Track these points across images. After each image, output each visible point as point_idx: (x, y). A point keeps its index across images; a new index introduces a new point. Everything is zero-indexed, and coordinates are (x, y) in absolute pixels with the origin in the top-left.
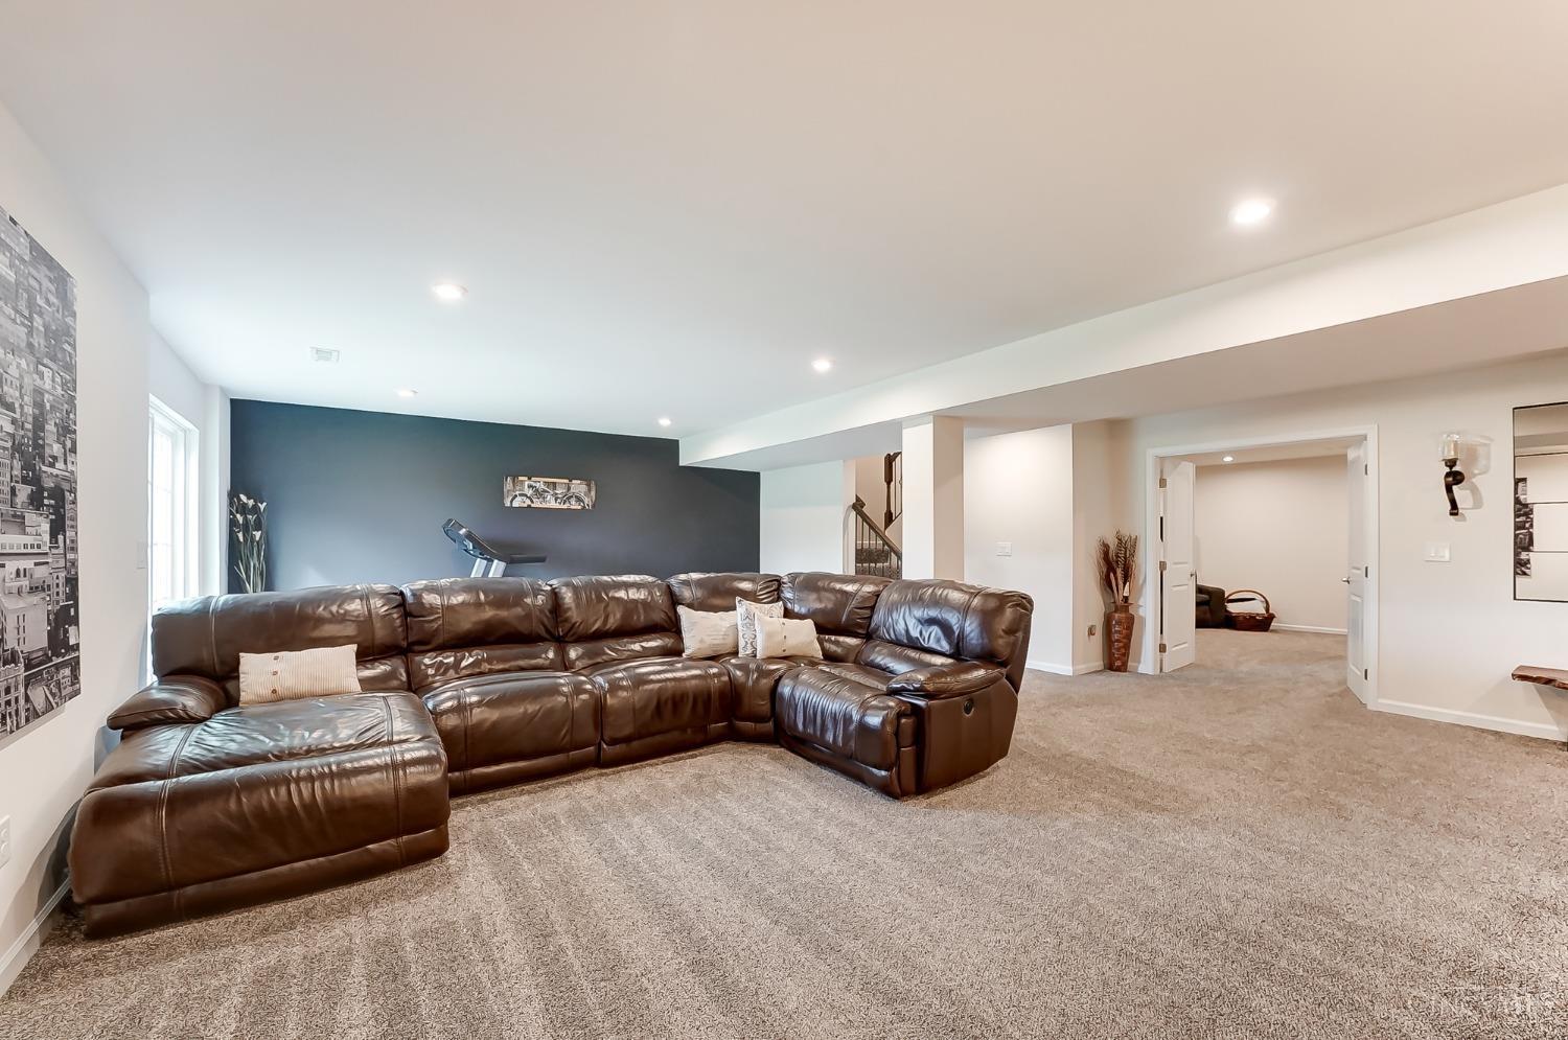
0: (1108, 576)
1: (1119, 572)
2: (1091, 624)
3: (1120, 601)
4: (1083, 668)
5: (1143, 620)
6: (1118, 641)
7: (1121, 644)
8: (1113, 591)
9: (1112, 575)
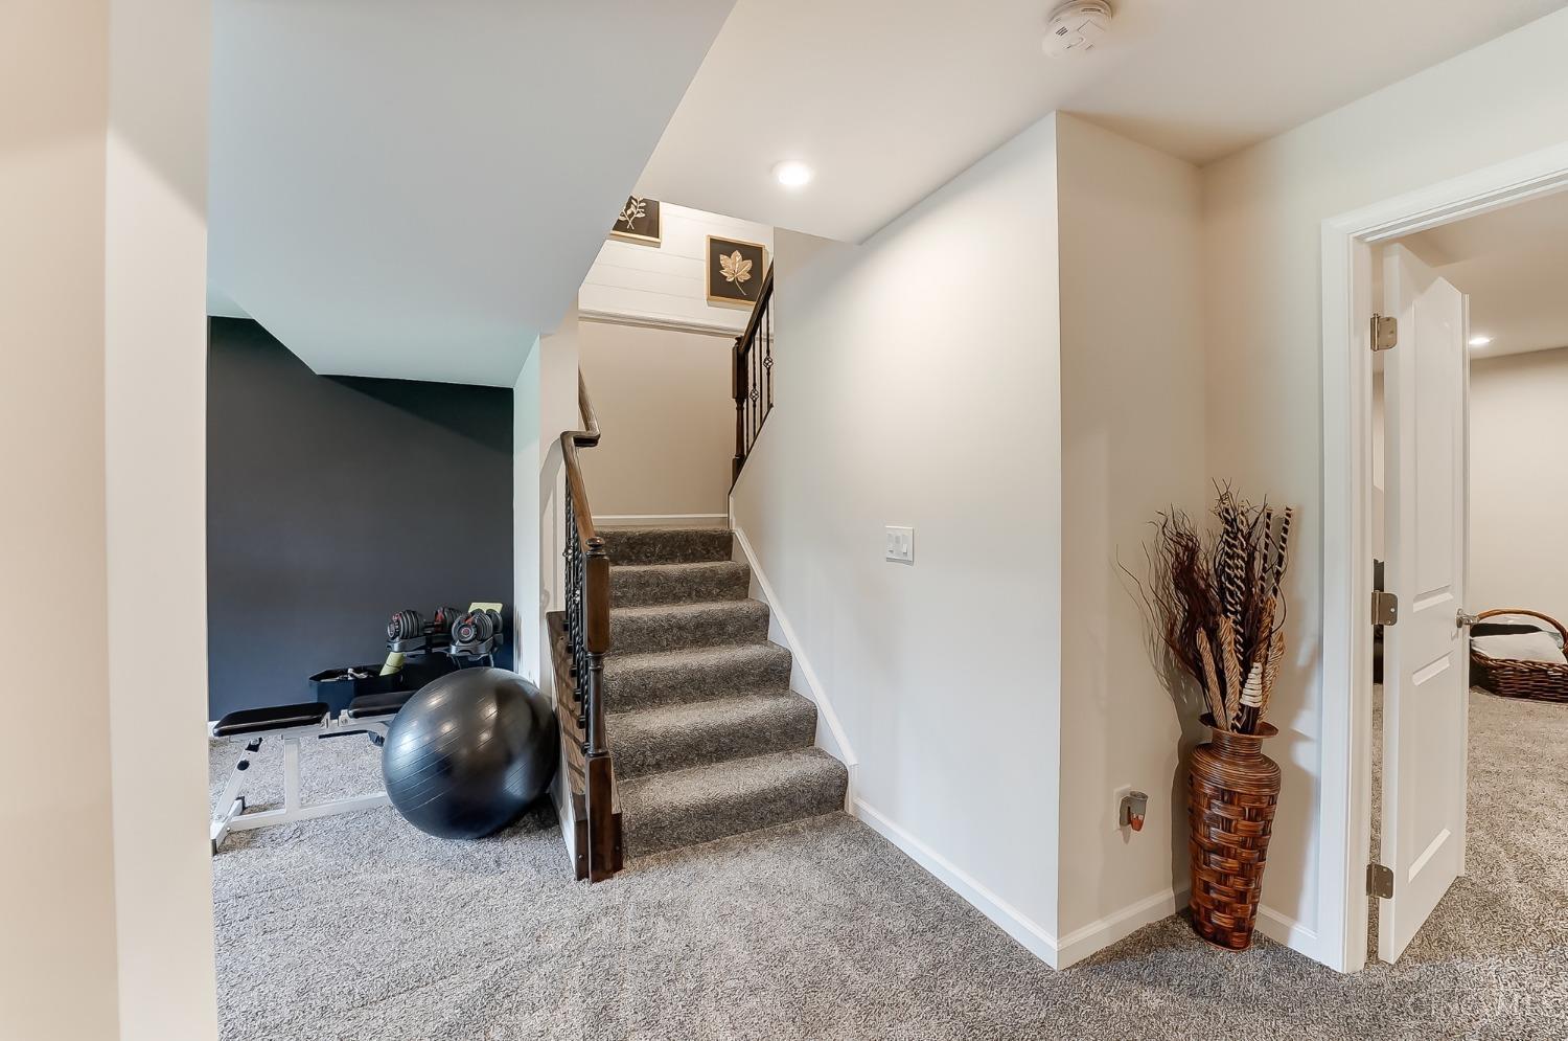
0: (1189, 634)
1: (1227, 628)
2: (1127, 787)
3: (1227, 717)
4: (1098, 934)
5: (1309, 787)
6: (1221, 850)
7: (1232, 864)
8: (1205, 685)
9: (1202, 637)
